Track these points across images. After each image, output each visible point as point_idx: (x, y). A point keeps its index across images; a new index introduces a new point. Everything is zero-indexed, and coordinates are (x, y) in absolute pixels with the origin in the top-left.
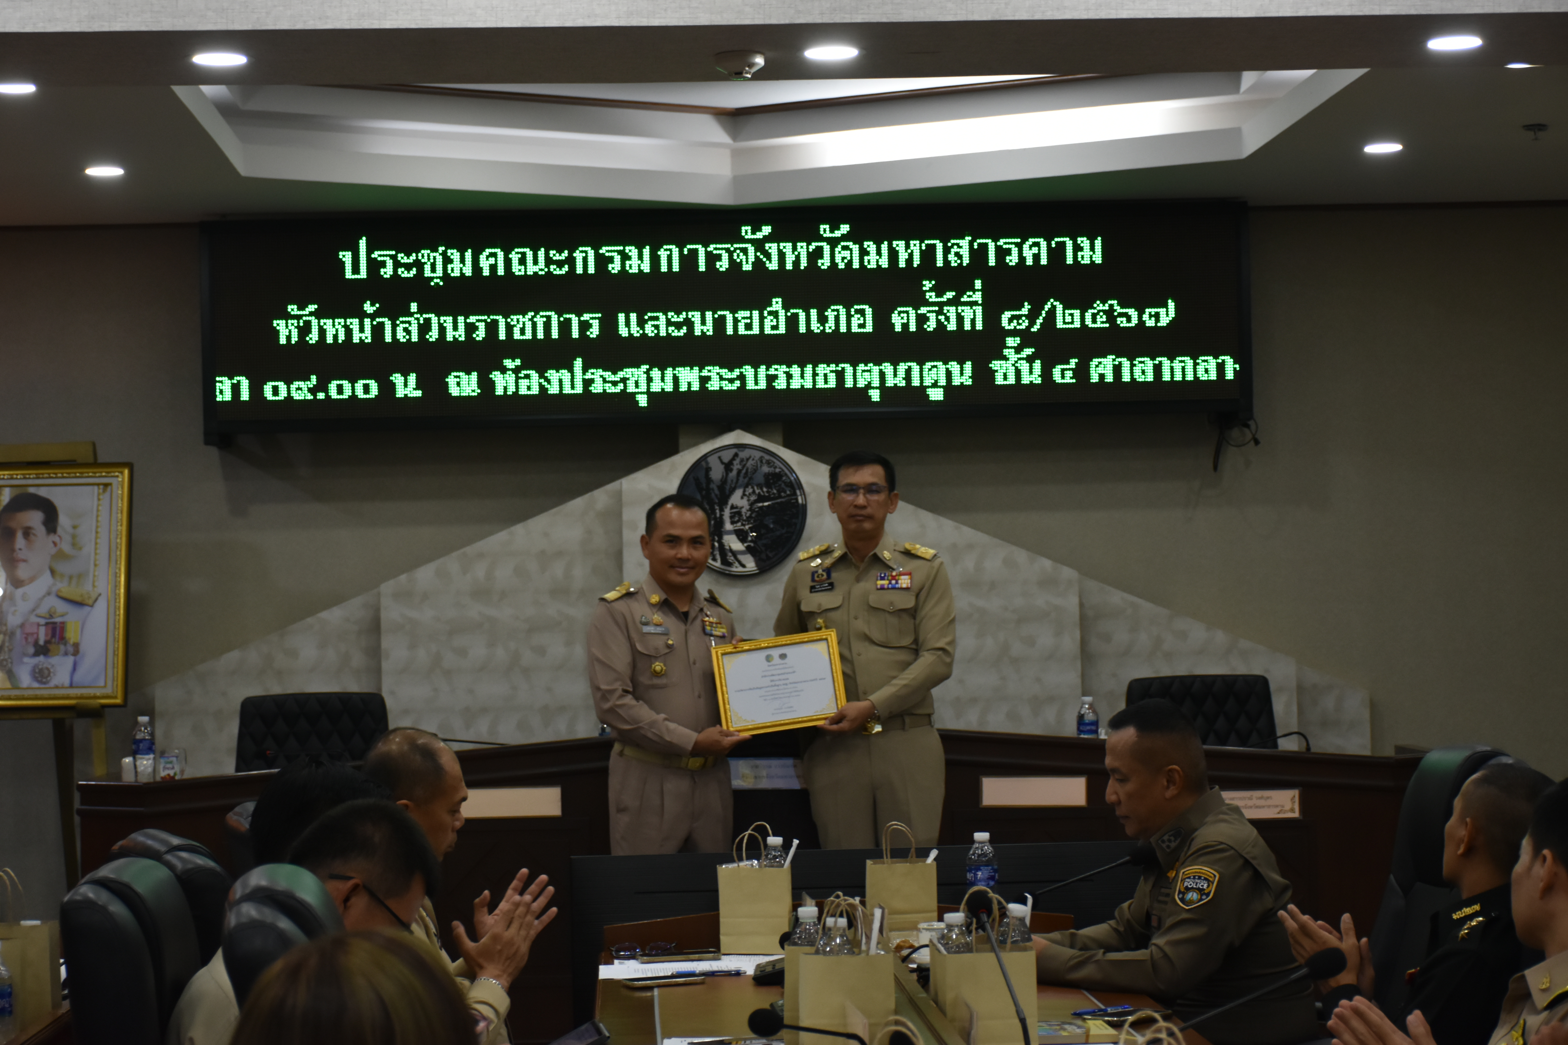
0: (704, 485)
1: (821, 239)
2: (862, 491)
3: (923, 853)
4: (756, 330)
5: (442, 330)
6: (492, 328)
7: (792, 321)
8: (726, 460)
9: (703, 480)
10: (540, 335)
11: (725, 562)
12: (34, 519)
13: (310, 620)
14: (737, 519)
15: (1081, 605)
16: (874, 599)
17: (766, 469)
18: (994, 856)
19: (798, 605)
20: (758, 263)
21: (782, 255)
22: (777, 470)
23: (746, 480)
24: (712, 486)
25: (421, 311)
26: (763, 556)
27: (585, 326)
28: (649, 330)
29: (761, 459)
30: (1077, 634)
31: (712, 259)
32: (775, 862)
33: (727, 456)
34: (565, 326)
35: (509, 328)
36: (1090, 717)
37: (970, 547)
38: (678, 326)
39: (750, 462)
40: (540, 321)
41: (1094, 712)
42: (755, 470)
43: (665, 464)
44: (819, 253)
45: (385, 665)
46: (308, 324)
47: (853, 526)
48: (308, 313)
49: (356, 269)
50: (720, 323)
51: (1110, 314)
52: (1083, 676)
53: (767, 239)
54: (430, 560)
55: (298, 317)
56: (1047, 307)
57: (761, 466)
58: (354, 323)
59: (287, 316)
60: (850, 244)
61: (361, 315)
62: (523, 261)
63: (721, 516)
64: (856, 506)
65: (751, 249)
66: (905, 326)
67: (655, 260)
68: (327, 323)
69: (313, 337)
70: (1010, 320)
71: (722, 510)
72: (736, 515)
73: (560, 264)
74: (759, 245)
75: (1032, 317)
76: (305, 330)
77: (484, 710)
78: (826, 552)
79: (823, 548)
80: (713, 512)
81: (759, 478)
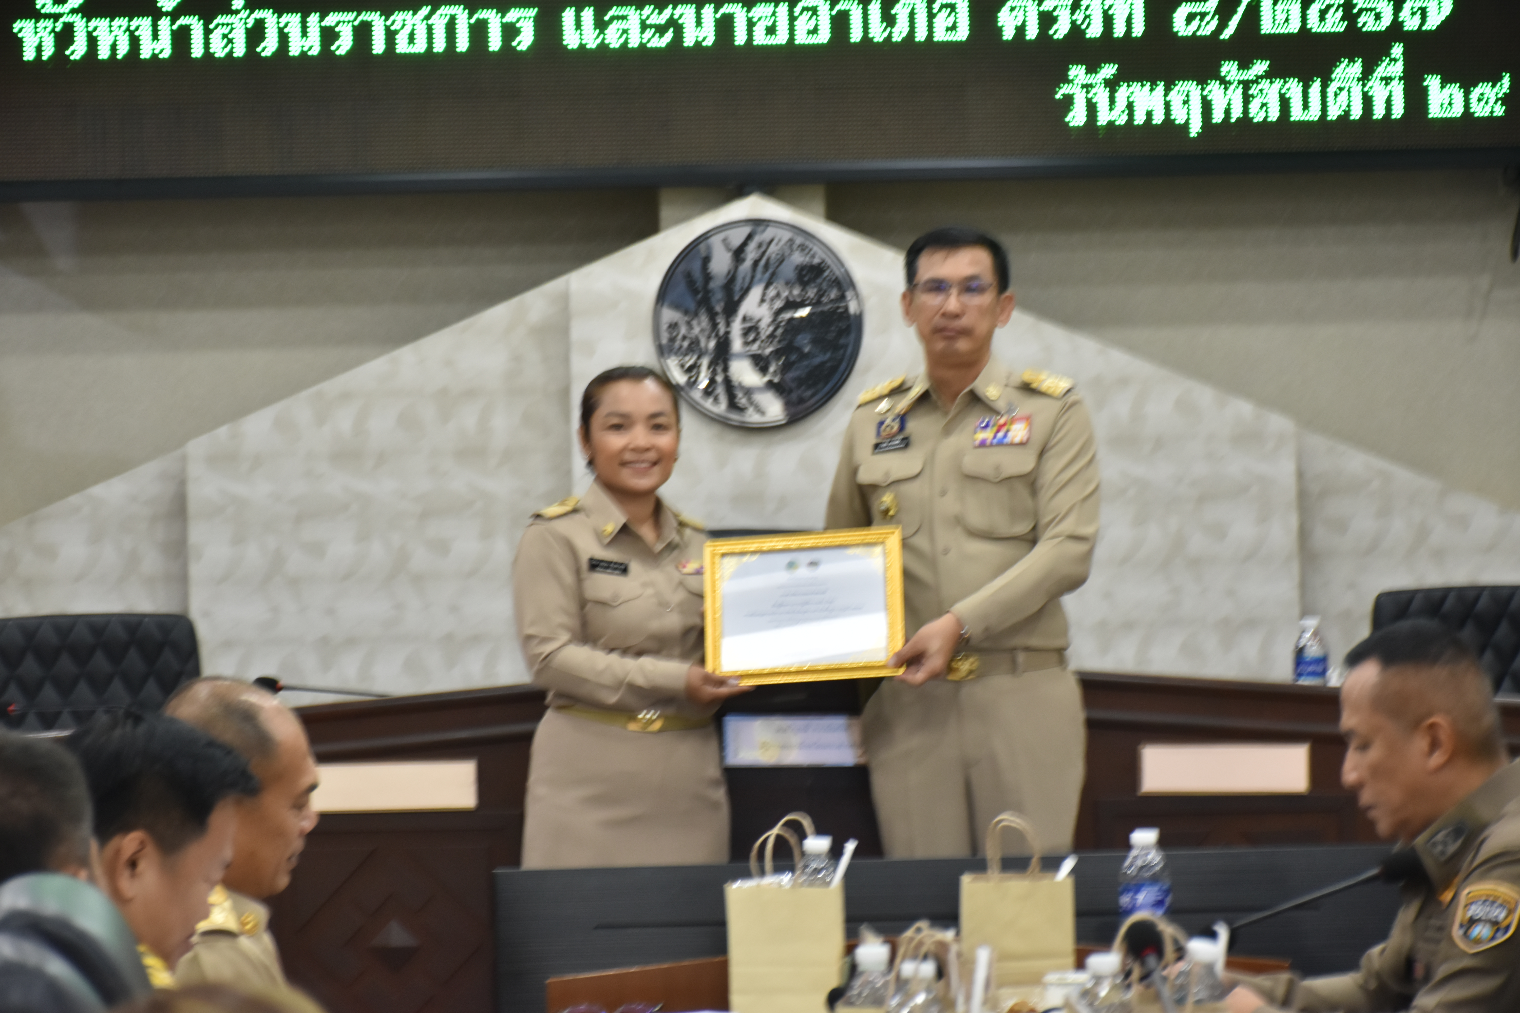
0: (699, 284)
2: (954, 292)
3: (1052, 863)
4: (781, 38)
5: (283, 38)
6: (362, 33)
7: (840, 24)
8: (735, 243)
9: (697, 274)
10: (440, 46)
11: (733, 405)
13: (74, 499)
14: (751, 337)
15: (1300, 474)
16: (973, 462)
17: (798, 258)
18: (1163, 869)
19: (854, 471)
22: (817, 259)
23: (767, 275)
24: (715, 285)
25: (249, 7)
26: (794, 396)
27: (510, 31)
28: (612, 36)
29: (791, 241)
30: (1294, 520)
32: (815, 877)
33: (737, 237)
34: (479, 31)
35: (391, 36)
36: (1313, 651)
37: (1124, 380)
38: (659, 29)
39: (774, 247)
40: (439, 22)
41: (1322, 642)
42: (781, 261)
43: (637, 250)
45: (196, 571)
46: (69, 28)
48: (67, 11)
50: (725, 25)
51: (1347, 7)
52: (1304, 586)
54: (266, 401)
55: (54, 17)
57: (791, 253)
58: (143, 26)
59: (36, 15)
61: (155, 13)
63: (728, 332)
64: (944, 315)
66: (1020, 31)
68: (101, 26)
69: (78, 50)
70: (1187, 21)
71: (728, 323)
72: (751, 330)
75: (1222, 15)
76: (65, 37)
77: (351, 642)
78: (899, 390)
79: (896, 384)
80: (714, 325)
81: (787, 272)
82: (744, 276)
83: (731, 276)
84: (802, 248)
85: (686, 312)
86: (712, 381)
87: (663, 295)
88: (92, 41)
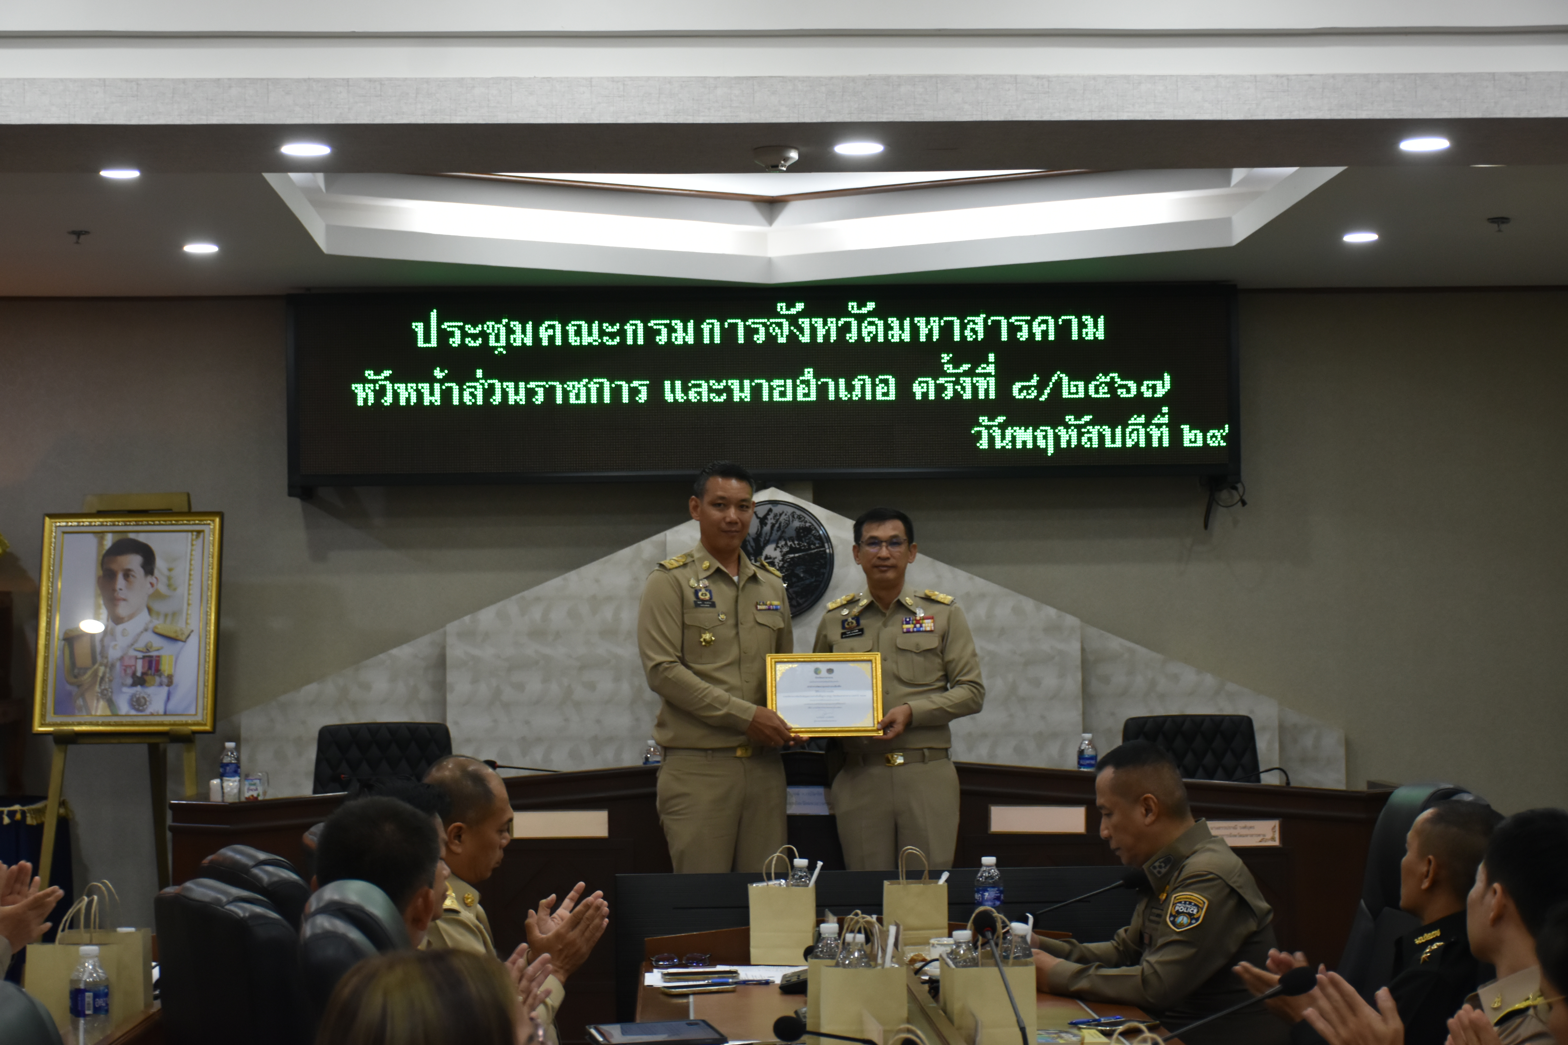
1: (850, 315)
2: (884, 544)
4: (789, 398)
5: (505, 394)
6: (550, 393)
7: (822, 390)
8: (761, 515)
10: (594, 400)
12: (134, 561)
13: (382, 656)
15: (1083, 650)
16: (901, 641)
17: (797, 524)
19: (830, 648)
20: (792, 337)
21: (813, 330)
22: (808, 525)
23: (779, 533)
25: (485, 377)
26: (796, 602)
27: (634, 392)
28: (692, 396)
29: (793, 514)
30: (1079, 676)
31: (750, 332)
33: (762, 511)
34: (616, 392)
35: (566, 393)
37: (982, 596)
38: (719, 393)
39: (783, 517)
40: (593, 387)
41: (1094, 748)
42: (788, 524)
44: (847, 327)
45: (449, 698)
46: (383, 388)
47: (878, 576)
48: (383, 378)
49: (427, 339)
50: (756, 391)
51: (1111, 385)
52: (1085, 714)
53: (800, 315)
54: (492, 602)
55: (374, 382)
56: (1054, 378)
57: (793, 521)
58: (425, 387)
59: (364, 381)
60: (876, 320)
61: (432, 380)
62: (578, 333)
64: (879, 558)
65: (786, 324)
66: (925, 395)
67: (698, 333)
68: (401, 387)
69: (388, 400)
70: (1021, 391)
73: (612, 336)
75: (1040, 388)
76: (380, 393)
77: (539, 740)
78: (852, 602)
79: (849, 598)
81: (790, 532)
82: (766, 534)
83: (759, 534)
84: (799, 517)
88: (396, 395)
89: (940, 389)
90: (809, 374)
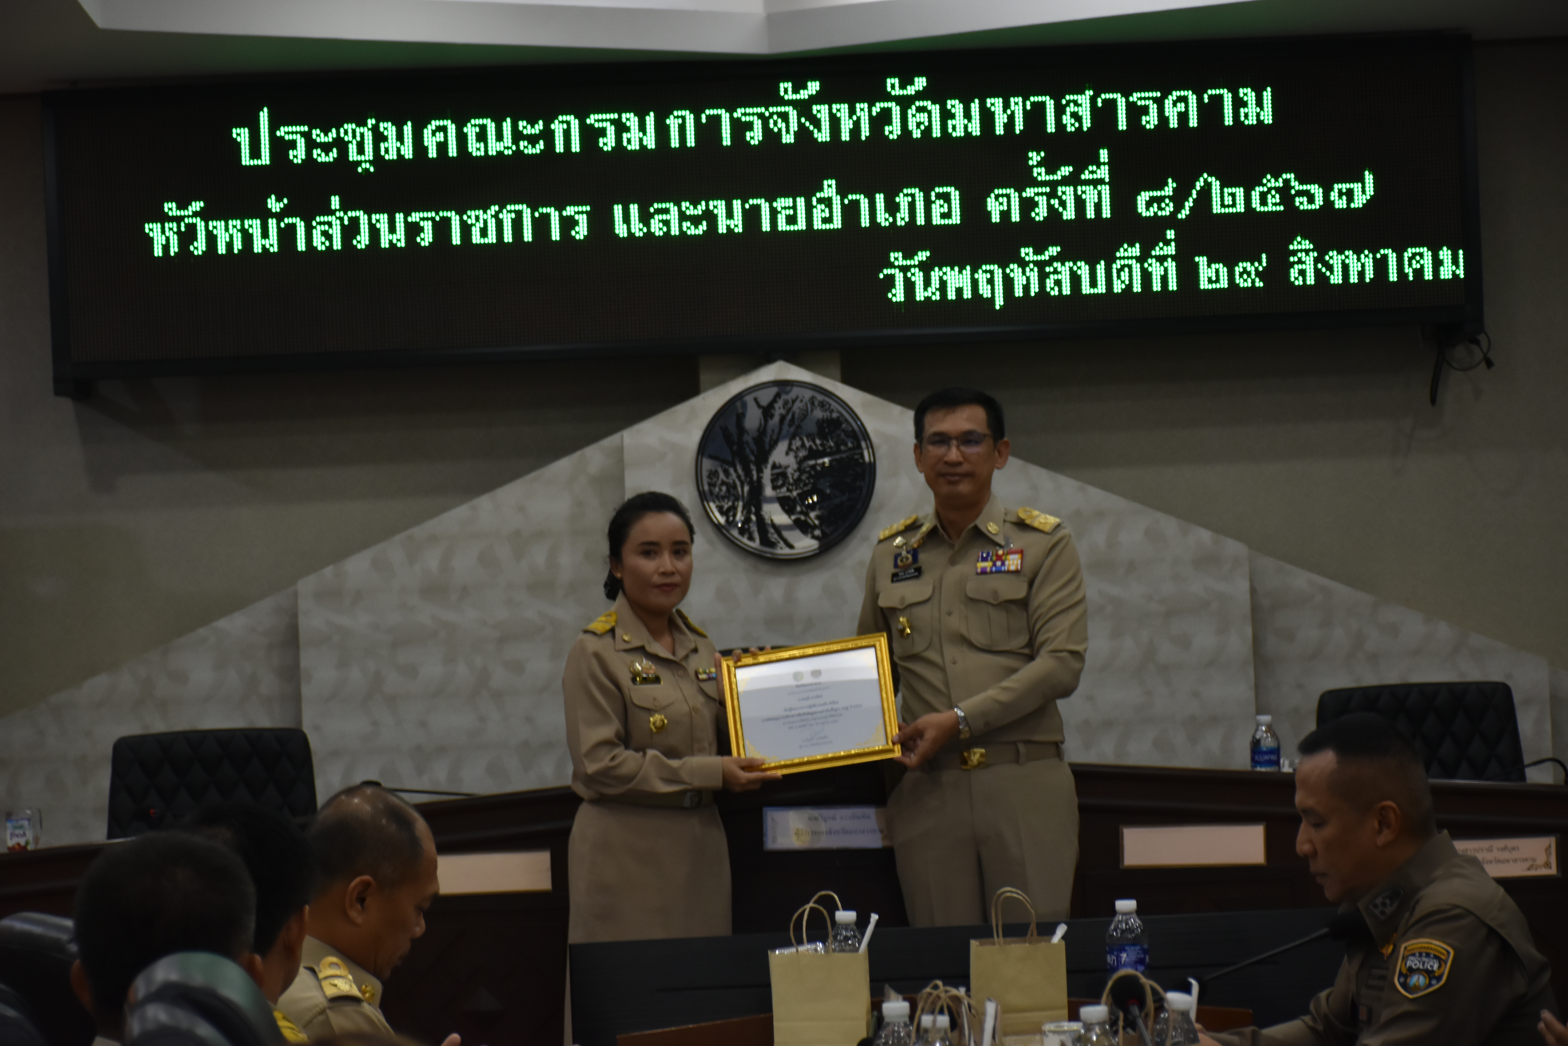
0: (735, 437)
1: (888, 97)
2: (954, 442)
4: (801, 225)
5: (374, 232)
6: (442, 228)
7: (851, 212)
8: (764, 402)
9: (733, 429)
10: (508, 237)
11: (765, 541)
13: (202, 631)
14: (780, 482)
15: (1253, 591)
16: (973, 588)
17: (818, 414)
19: (875, 599)
20: (803, 134)
21: (835, 122)
22: (835, 415)
23: (792, 429)
24: (747, 438)
25: (344, 208)
27: (568, 224)
28: (656, 227)
29: (812, 400)
30: (1249, 631)
31: (740, 128)
33: (765, 397)
34: (541, 225)
35: (466, 229)
36: (1268, 742)
37: (1100, 514)
38: (695, 221)
39: (798, 404)
40: (507, 218)
41: (1274, 735)
42: (805, 415)
43: (682, 410)
44: (885, 117)
45: (306, 691)
46: (192, 228)
47: (945, 489)
48: (191, 214)
49: (255, 153)
50: (752, 216)
51: (1285, 192)
52: (1258, 688)
53: (815, 99)
54: (364, 545)
55: (179, 219)
56: (1199, 184)
57: (812, 410)
58: (254, 226)
59: (163, 218)
60: (928, 104)
61: (264, 215)
62: (482, 136)
63: (760, 479)
65: (793, 114)
66: (1005, 215)
67: (662, 131)
68: (217, 227)
69: (200, 247)
70: (1149, 204)
71: (760, 471)
72: (779, 476)
73: (533, 140)
74: (804, 108)
75: (1178, 199)
76: (188, 236)
77: (441, 750)
78: (912, 527)
79: (909, 522)
80: (748, 472)
81: (810, 426)
82: (773, 431)
83: (762, 431)
84: (822, 405)
85: (723, 461)
86: (747, 521)
87: (704, 448)
88: (211, 239)
89: (1028, 205)
90: (829, 188)
